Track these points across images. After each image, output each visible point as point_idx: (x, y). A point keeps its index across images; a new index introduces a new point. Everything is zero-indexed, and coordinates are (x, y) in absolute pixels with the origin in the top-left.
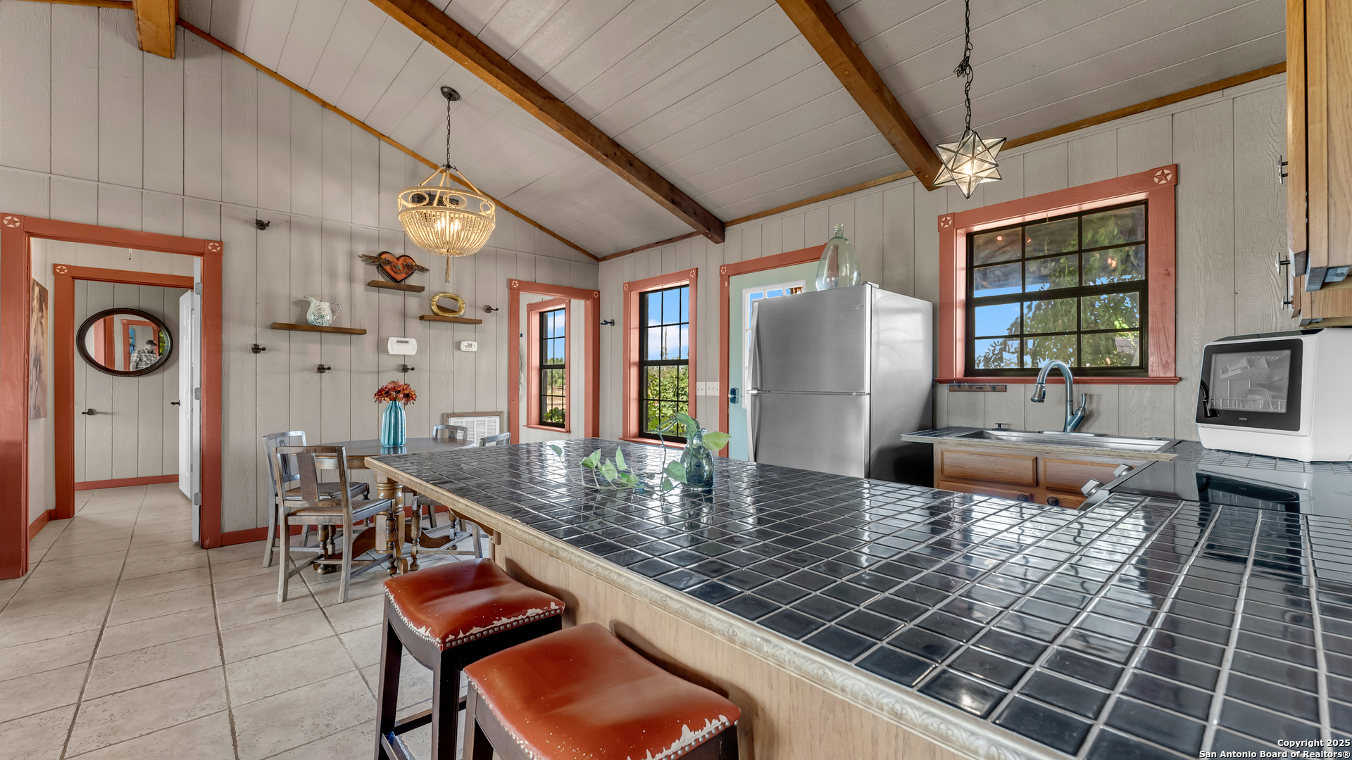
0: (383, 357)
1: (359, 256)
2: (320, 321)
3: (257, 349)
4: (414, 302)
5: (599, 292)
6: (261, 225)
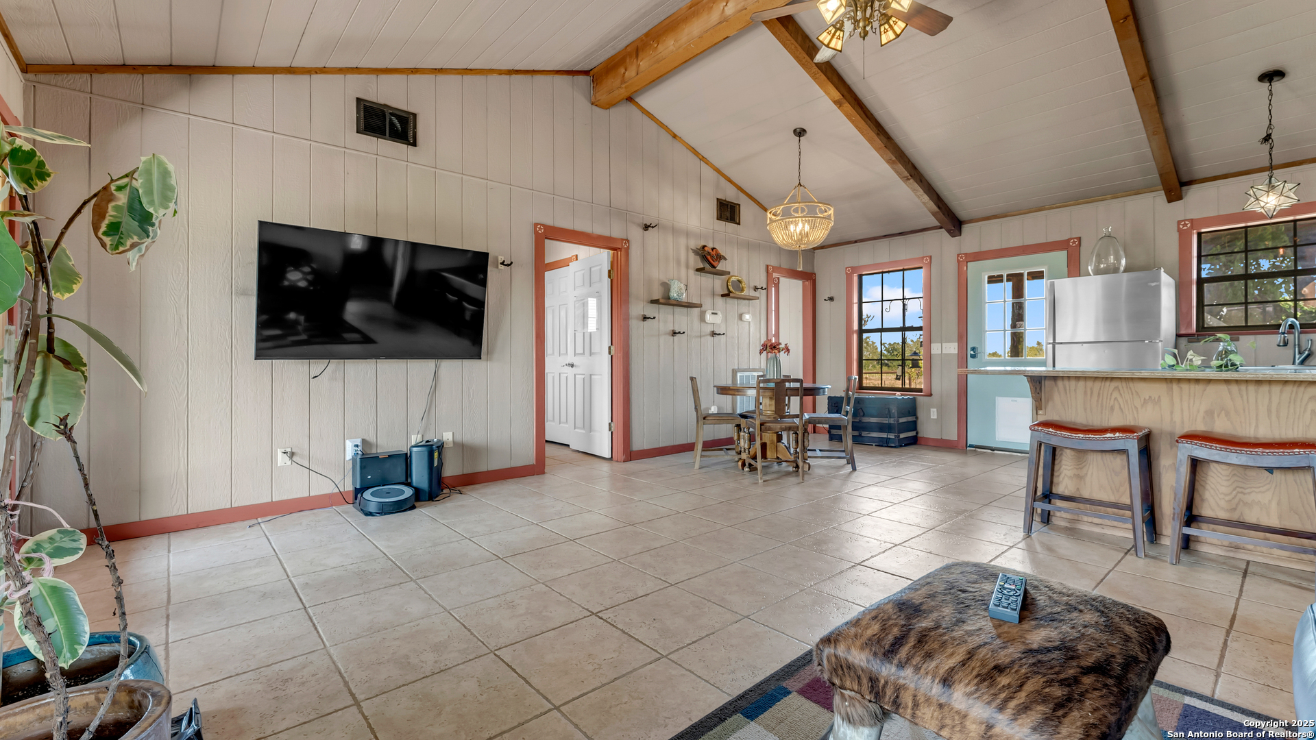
0: (703, 325)
3: (645, 318)
4: (718, 283)
5: (815, 274)
6: (647, 227)
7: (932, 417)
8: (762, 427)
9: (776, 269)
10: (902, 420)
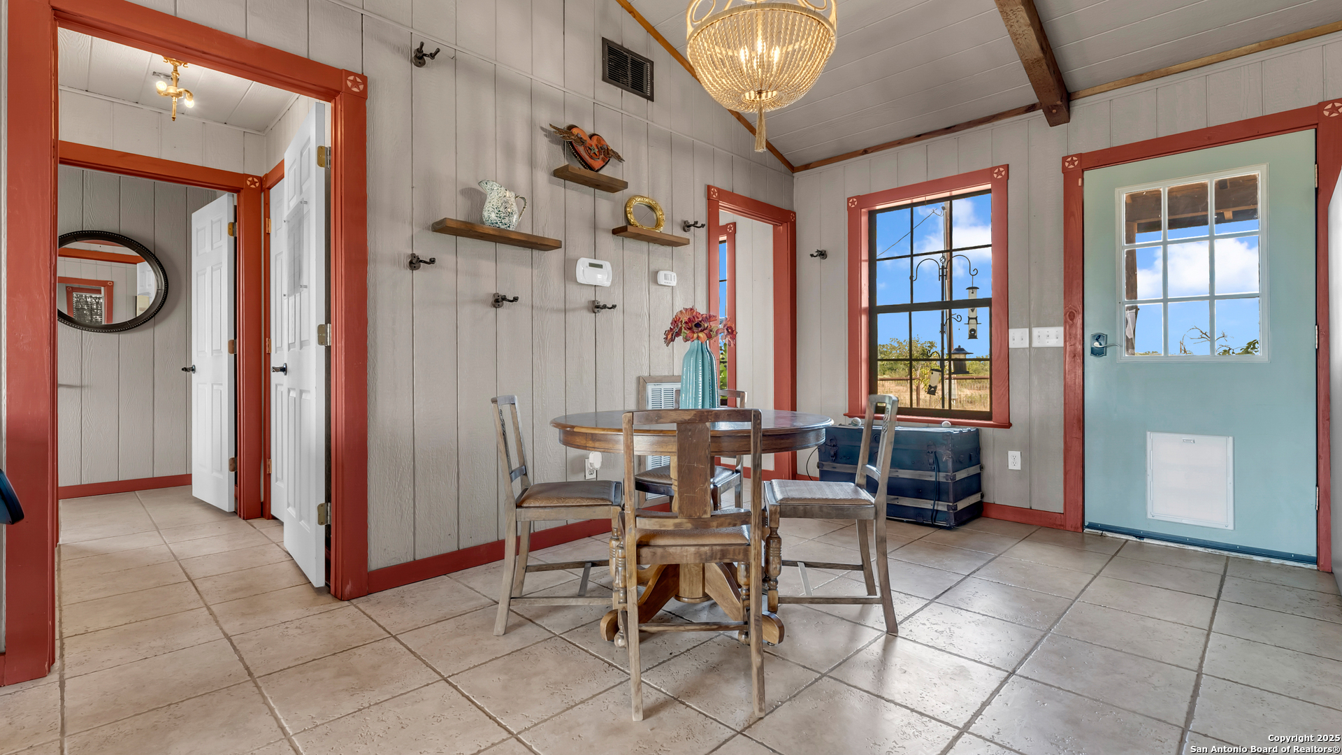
0: (571, 287)
1: (542, 128)
2: (506, 221)
3: (415, 263)
4: (606, 208)
5: (795, 213)
6: (420, 58)
7: (1011, 467)
8: (645, 552)
9: (730, 197)
10: (961, 475)
